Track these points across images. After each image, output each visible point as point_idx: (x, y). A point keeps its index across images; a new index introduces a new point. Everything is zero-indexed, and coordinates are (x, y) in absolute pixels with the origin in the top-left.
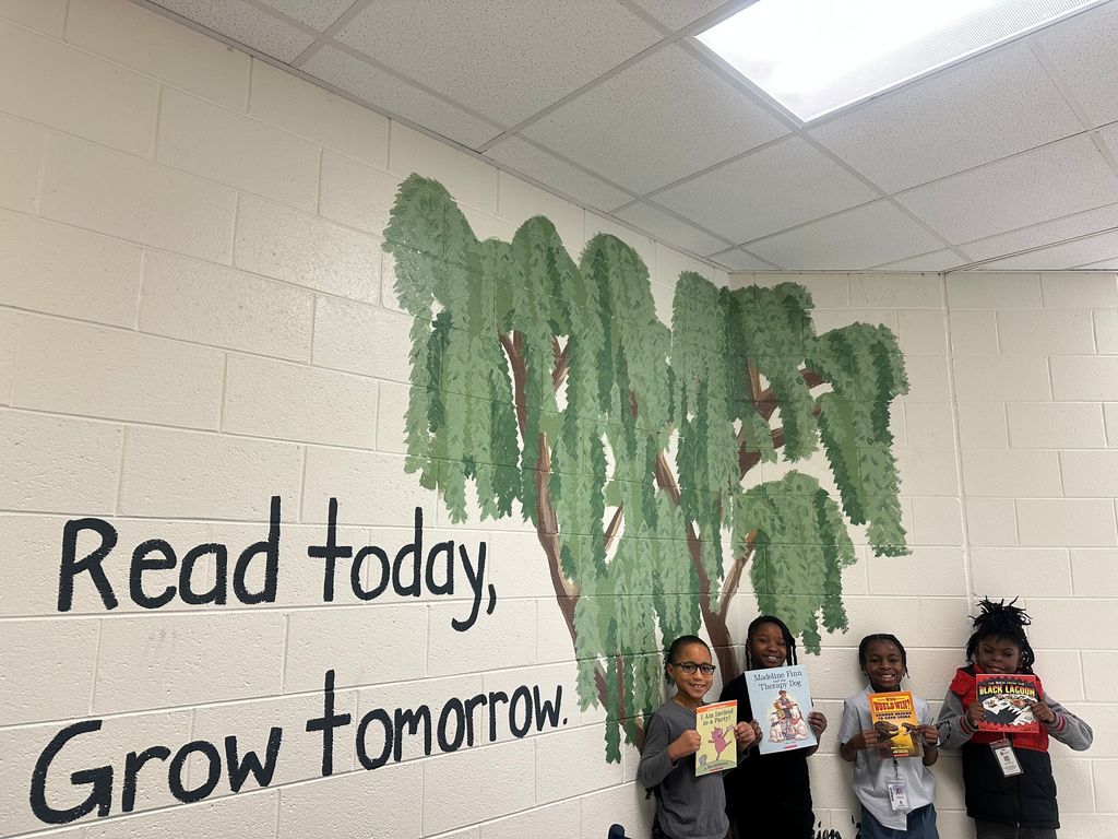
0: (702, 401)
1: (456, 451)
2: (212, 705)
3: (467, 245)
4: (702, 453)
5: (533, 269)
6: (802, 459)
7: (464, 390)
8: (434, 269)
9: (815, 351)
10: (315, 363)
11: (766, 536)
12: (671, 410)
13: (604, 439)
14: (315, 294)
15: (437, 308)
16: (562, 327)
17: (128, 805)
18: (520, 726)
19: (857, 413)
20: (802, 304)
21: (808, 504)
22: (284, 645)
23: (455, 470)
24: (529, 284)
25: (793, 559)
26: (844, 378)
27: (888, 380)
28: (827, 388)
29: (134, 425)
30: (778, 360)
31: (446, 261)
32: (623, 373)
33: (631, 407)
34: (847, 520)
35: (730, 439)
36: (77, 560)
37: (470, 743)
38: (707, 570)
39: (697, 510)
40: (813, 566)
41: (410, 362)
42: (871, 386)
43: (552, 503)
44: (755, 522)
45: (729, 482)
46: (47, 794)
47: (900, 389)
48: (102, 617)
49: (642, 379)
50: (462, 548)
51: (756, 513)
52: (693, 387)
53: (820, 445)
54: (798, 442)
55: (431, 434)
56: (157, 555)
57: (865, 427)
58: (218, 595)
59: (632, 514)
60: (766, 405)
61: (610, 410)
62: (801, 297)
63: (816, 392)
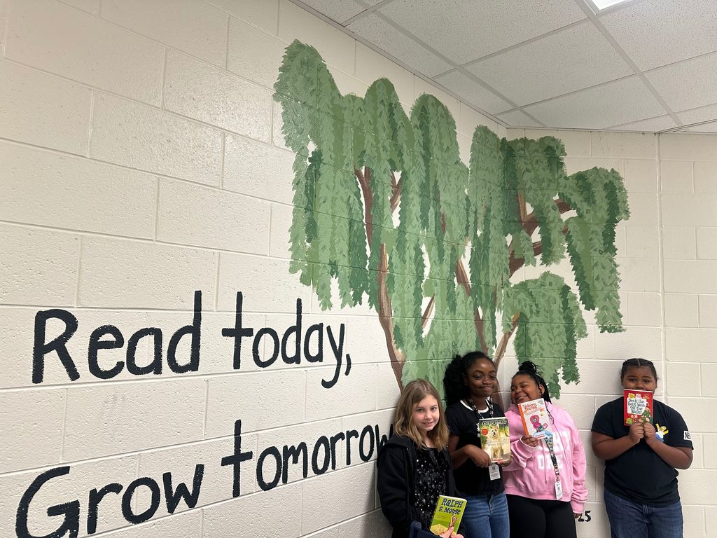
0: (487, 221)
1: (325, 257)
2: (153, 450)
3: (333, 98)
4: (486, 258)
5: (378, 119)
6: (553, 263)
7: (330, 211)
8: (309, 117)
9: (565, 187)
10: (224, 187)
11: (526, 317)
12: (467, 228)
13: (423, 248)
14: (225, 132)
15: (312, 147)
16: (398, 164)
17: (92, 528)
18: (366, 453)
19: (593, 232)
20: (558, 153)
21: (556, 295)
22: (205, 403)
23: (324, 271)
24: (376, 130)
25: (544, 334)
26: (585, 206)
27: (615, 209)
28: (572, 213)
29: (88, 234)
30: (539, 192)
31: (319, 110)
32: (437, 200)
33: (442, 226)
34: (582, 307)
35: (504, 249)
36: (47, 342)
37: (334, 468)
38: (487, 341)
39: (481, 300)
40: (557, 338)
41: (293, 189)
42: (603, 214)
43: (389, 296)
44: (519, 308)
45: (502, 279)
46: (29, 525)
47: (623, 215)
48: (67, 387)
49: (449, 205)
50: (329, 329)
51: (519, 302)
52: (482, 211)
53: (566, 254)
54: (550, 252)
55: (308, 244)
56: (109, 337)
57: (598, 242)
58: (156, 367)
59: (440, 301)
60: (530, 225)
61: (428, 227)
62: (557, 147)
63: (565, 216)
